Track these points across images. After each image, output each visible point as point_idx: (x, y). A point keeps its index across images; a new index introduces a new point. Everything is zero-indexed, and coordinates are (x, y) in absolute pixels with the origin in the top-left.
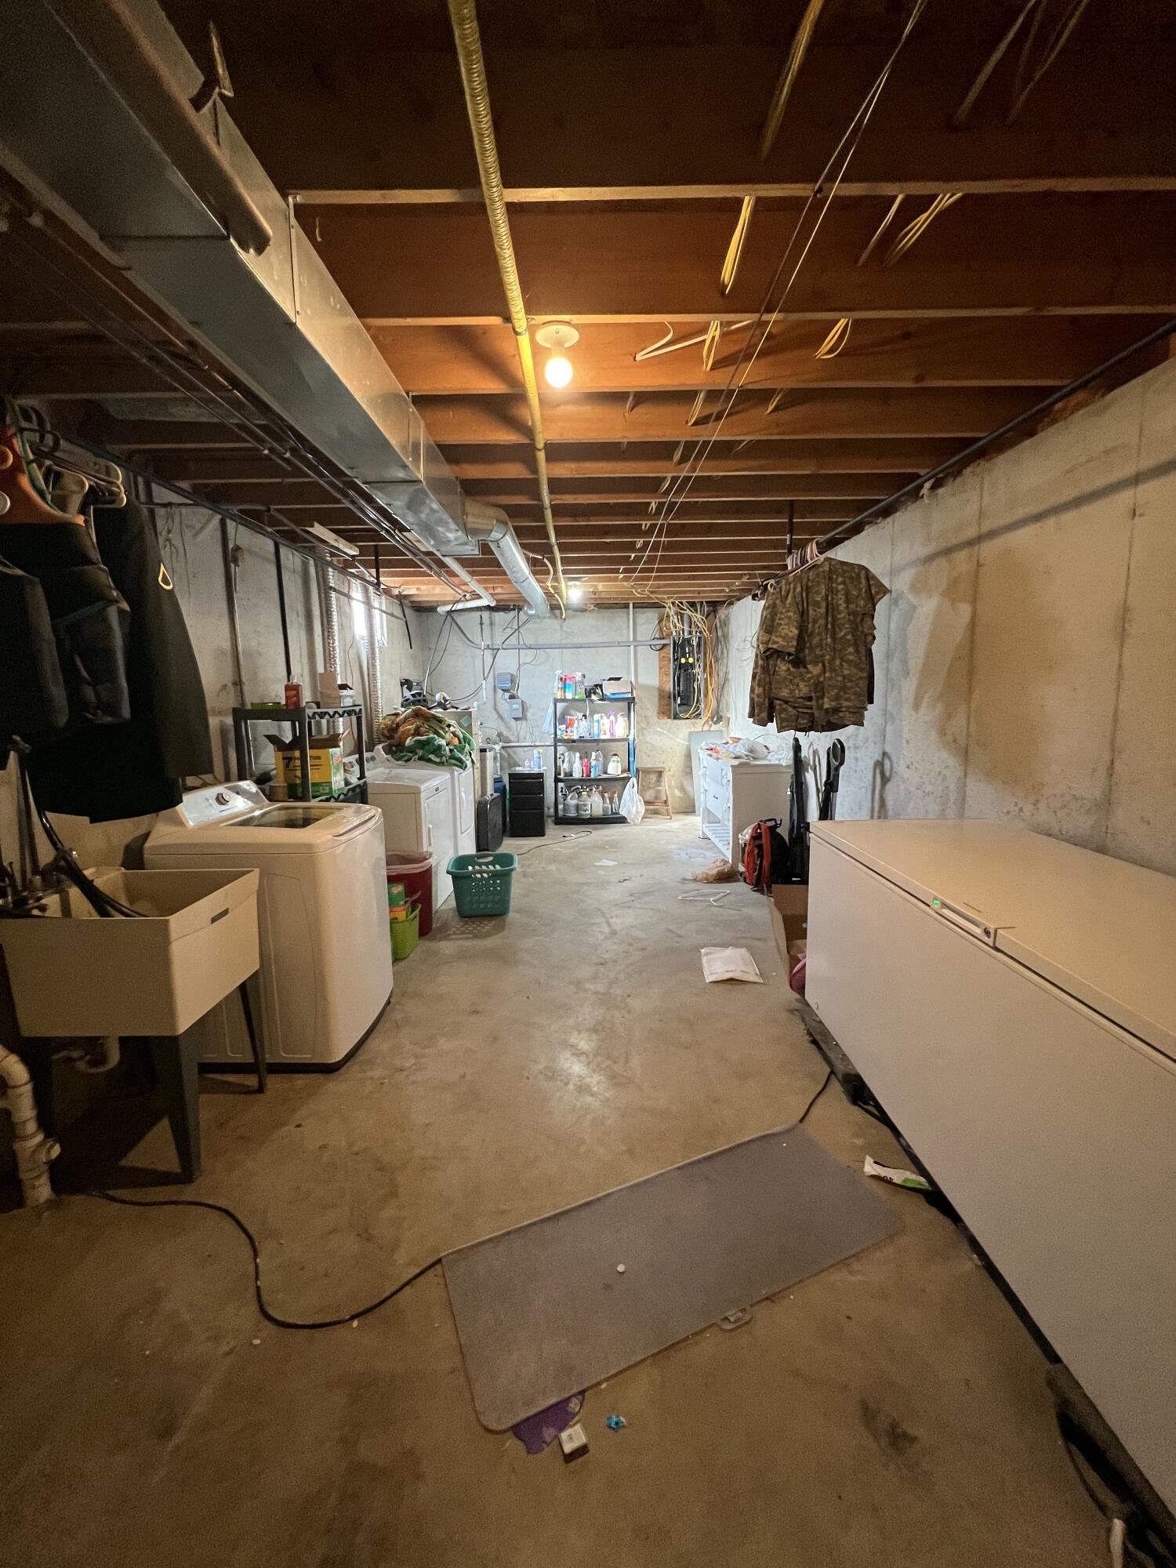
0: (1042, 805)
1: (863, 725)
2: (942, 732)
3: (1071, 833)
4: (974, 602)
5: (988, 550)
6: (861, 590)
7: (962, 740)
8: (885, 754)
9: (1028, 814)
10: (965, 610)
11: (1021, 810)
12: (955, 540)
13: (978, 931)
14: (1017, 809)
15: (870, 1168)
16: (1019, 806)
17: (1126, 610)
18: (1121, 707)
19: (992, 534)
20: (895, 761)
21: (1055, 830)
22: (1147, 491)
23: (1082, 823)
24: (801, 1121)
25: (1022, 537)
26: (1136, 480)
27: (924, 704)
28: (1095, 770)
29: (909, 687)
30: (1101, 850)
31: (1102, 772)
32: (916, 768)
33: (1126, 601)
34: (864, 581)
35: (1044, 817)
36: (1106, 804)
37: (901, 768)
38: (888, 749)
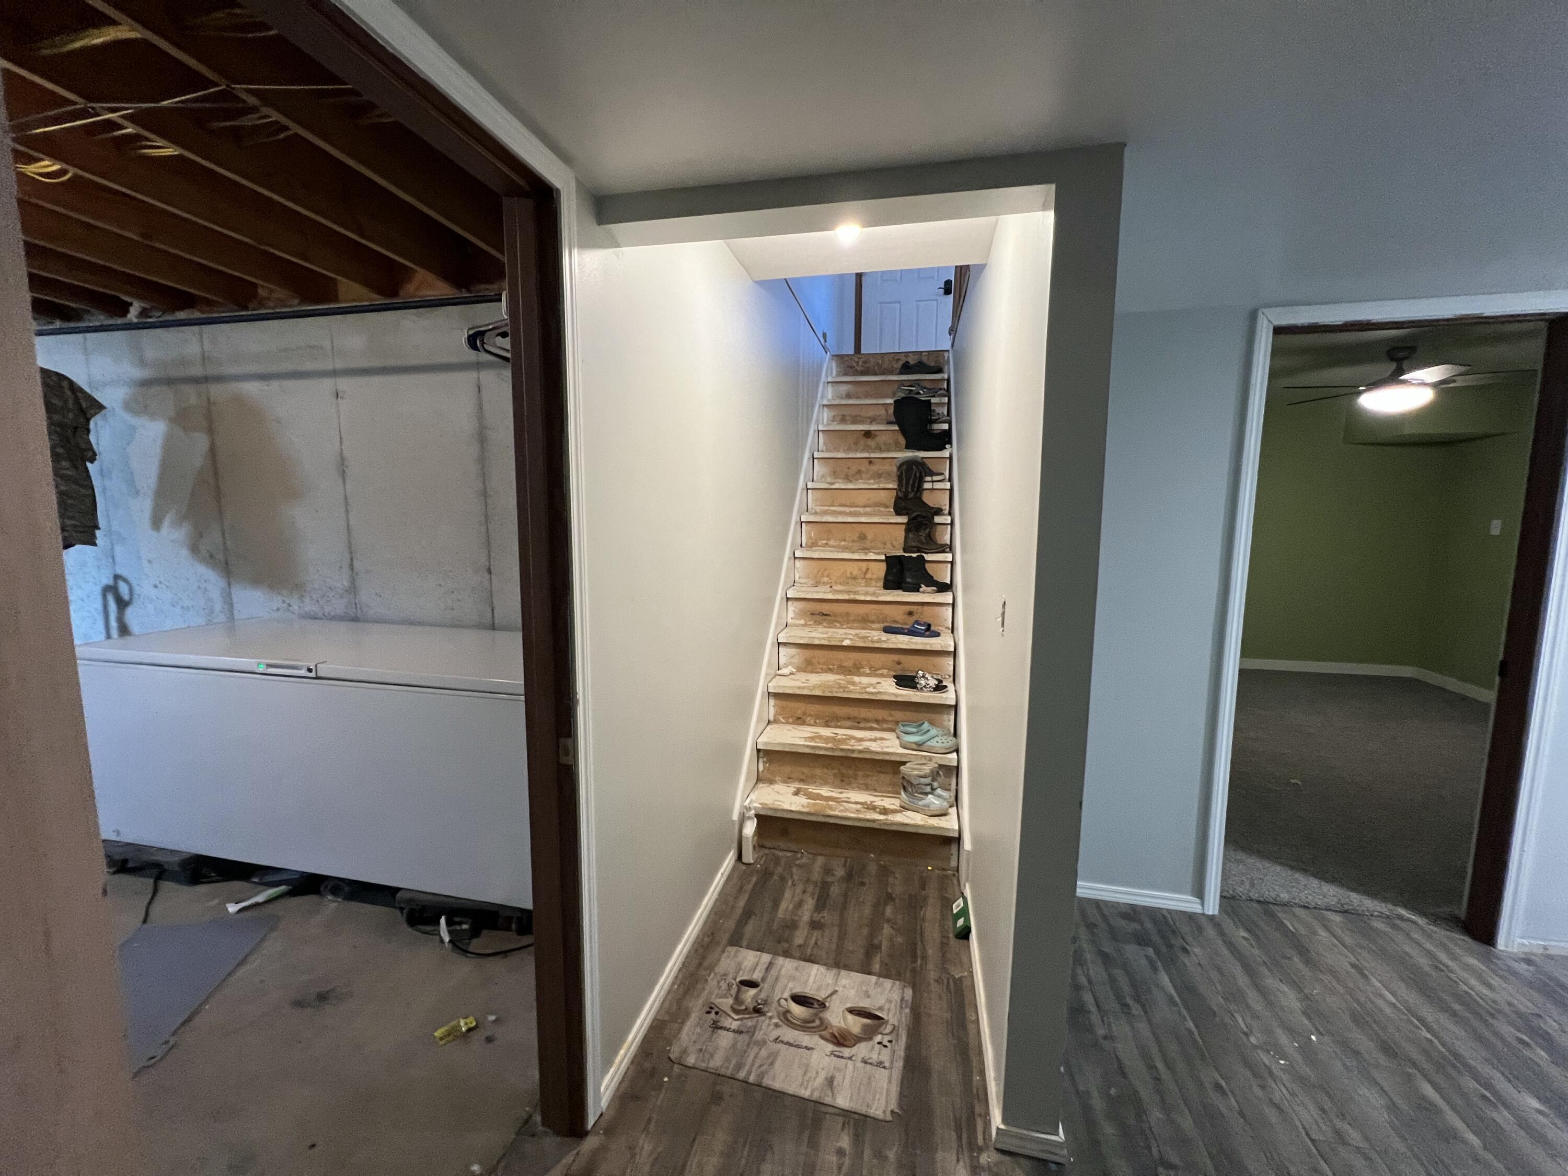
0: (307, 600)
1: (95, 544)
2: (195, 549)
3: (333, 614)
4: (211, 431)
5: (216, 391)
6: (66, 402)
7: (220, 557)
8: (117, 577)
9: (296, 607)
10: (201, 442)
11: (289, 605)
12: (174, 373)
13: (303, 672)
14: (285, 605)
15: (232, 908)
16: (287, 602)
17: (343, 458)
18: (351, 523)
19: (219, 379)
20: (134, 583)
21: (320, 615)
22: (344, 383)
23: (339, 606)
24: (145, 921)
25: (252, 388)
26: (334, 373)
27: (166, 523)
28: (341, 567)
29: (144, 506)
30: (355, 619)
31: (346, 570)
32: (168, 587)
33: (342, 453)
34: (69, 393)
35: (309, 606)
36: (353, 589)
37: (144, 588)
38: (119, 571)
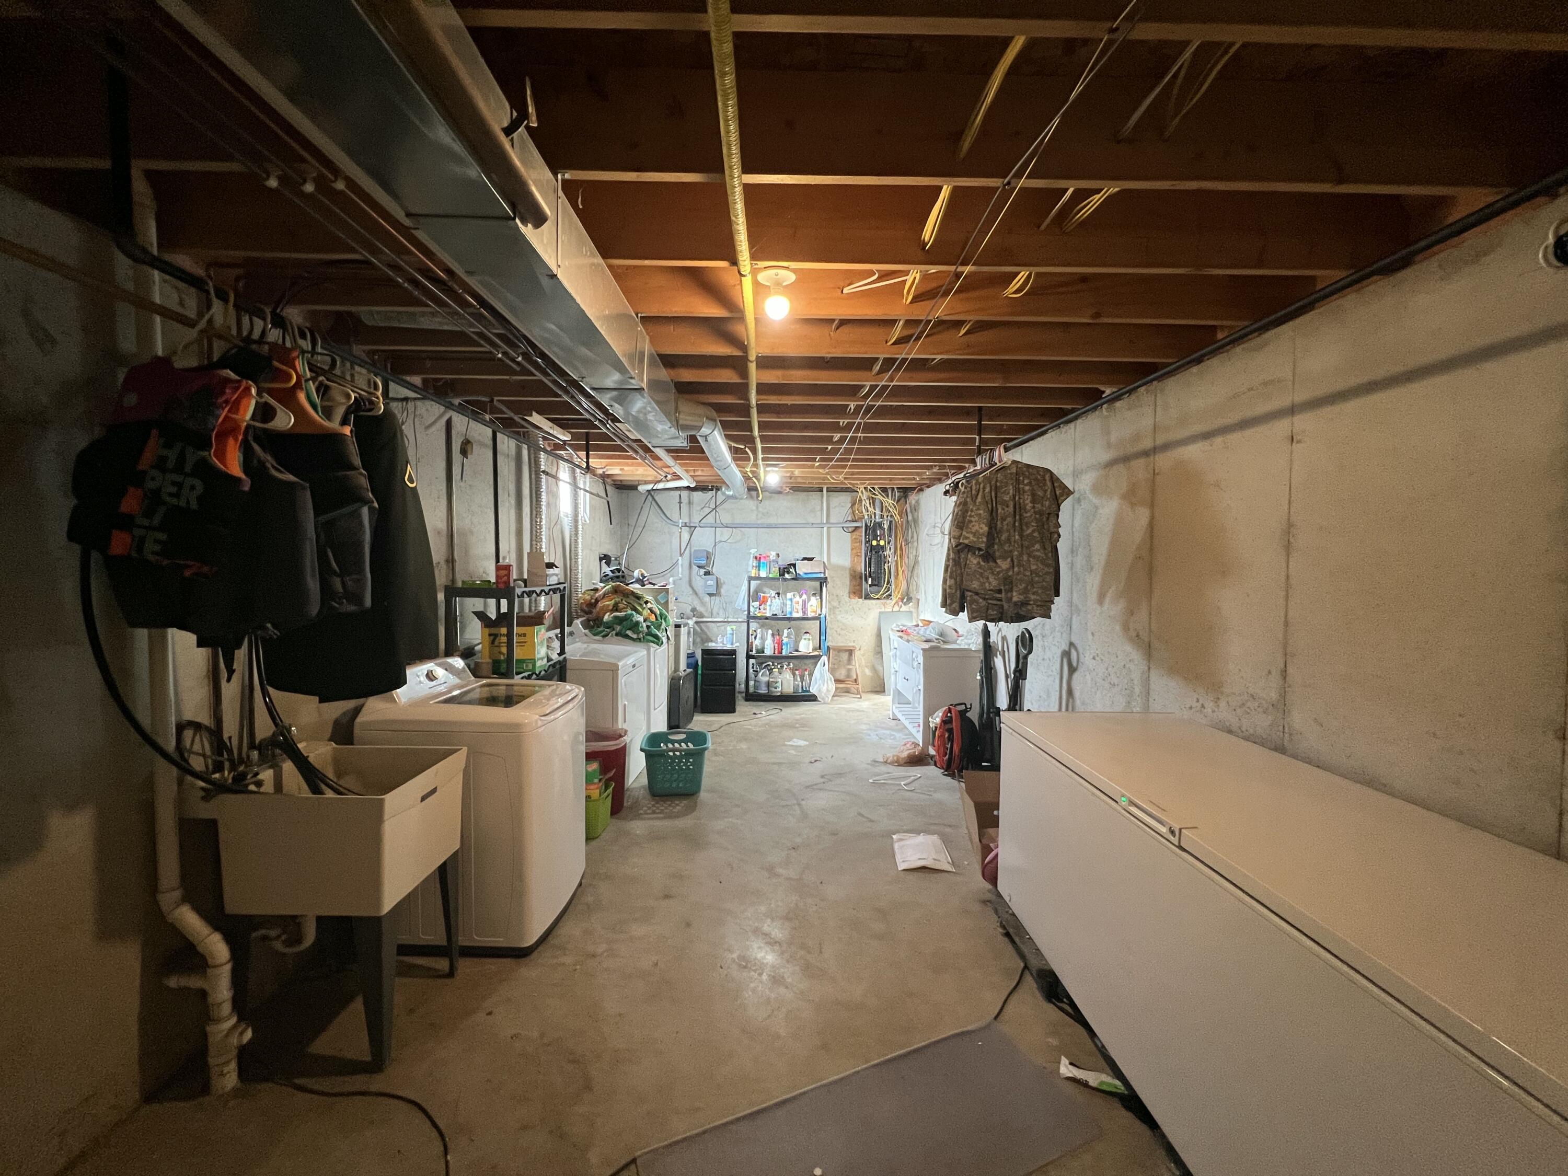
0: (1223, 704)
1: (1050, 617)
2: (1126, 628)
3: (1251, 731)
4: (1152, 506)
5: (1163, 461)
6: (1045, 491)
7: (1144, 635)
8: (1071, 644)
9: (1210, 710)
10: (1143, 515)
11: (1203, 706)
12: (1131, 450)
13: (1164, 830)
14: (1199, 705)
15: (1066, 1070)
16: (1201, 702)
17: (1290, 525)
18: (1290, 613)
19: (1166, 447)
20: (1081, 651)
21: (1234, 729)
22: (1303, 422)
23: (1261, 723)
24: (996, 1018)
25: (1193, 451)
26: (1292, 410)
27: (1107, 600)
28: (1270, 672)
29: (1093, 581)
30: (1280, 749)
31: (1276, 674)
32: (1102, 660)
33: (1289, 519)
34: (1049, 483)
35: (1224, 714)
36: (1282, 706)
37: (1087, 660)
38: (1074, 640)
